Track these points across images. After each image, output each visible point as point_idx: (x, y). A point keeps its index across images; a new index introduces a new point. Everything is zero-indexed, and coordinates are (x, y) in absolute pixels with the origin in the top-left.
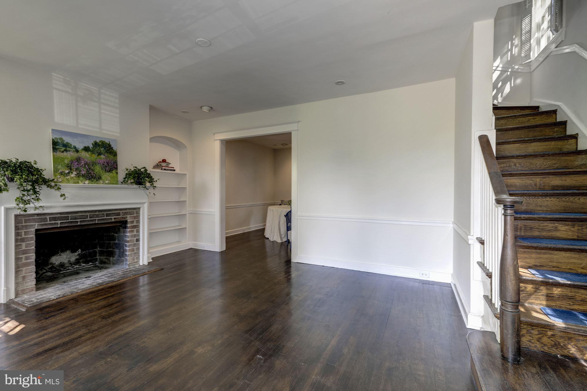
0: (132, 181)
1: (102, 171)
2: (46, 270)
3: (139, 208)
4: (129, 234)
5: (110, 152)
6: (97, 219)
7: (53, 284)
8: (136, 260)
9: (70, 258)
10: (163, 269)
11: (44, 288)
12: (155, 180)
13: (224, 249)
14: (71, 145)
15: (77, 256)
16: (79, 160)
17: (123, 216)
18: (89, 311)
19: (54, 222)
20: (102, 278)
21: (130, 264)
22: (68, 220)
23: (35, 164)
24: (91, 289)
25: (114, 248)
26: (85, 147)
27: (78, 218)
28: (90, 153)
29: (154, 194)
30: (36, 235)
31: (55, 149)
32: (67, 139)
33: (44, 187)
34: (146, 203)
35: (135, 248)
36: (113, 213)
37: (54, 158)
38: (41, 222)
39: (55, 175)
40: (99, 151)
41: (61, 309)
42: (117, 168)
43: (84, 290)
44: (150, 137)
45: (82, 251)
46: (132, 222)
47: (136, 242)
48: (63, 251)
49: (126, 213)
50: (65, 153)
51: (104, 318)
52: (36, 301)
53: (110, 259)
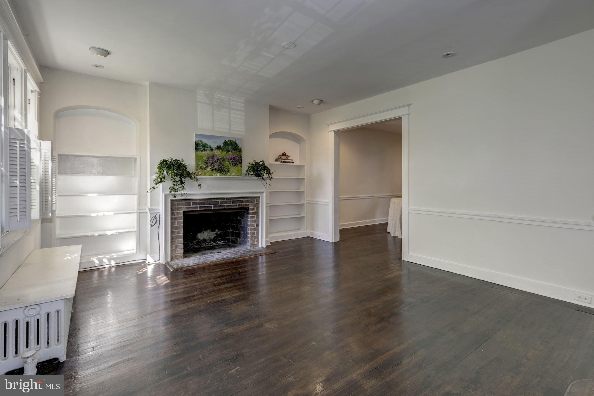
0: (252, 173)
1: (230, 165)
2: (193, 243)
3: (259, 197)
4: (250, 220)
5: (236, 149)
6: (225, 205)
7: (195, 255)
8: (256, 243)
9: (210, 236)
10: (276, 253)
11: (189, 256)
12: (271, 172)
13: (338, 239)
14: (208, 145)
15: (215, 234)
16: (213, 157)
17: (246, 204)
18: (208, 278)
19: (195, 206)
20: (227, 255)
21: (251, 245)
22: (205, 205)
23: (183, 161)
24: (217, 262)
25: (240, 231)
26: (218, 146)
27: (212, 203)
28: (221, 151)
29: (270, 184)
30: (184, 215)
31: (197, 149)
32: (205, 141)
33: (188, 179)
34: (264, 192)
35: (255, 232)
36: (237, 201)
37: (196, 156)
38: (187, 206)
39: (197, 170)
40: (228, 149)
41: (193, 274)
42: (241, 163)
43: (212, 262)
44: (270, 134)
45: (219, 231)
46: (253, 209)
47: (256, 226)
48: (206, 230)
49: (248, 201)
50: (203, 152)
51: (215, 285)
52: (181, 265)
53: (238, 239)
